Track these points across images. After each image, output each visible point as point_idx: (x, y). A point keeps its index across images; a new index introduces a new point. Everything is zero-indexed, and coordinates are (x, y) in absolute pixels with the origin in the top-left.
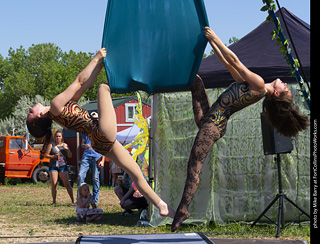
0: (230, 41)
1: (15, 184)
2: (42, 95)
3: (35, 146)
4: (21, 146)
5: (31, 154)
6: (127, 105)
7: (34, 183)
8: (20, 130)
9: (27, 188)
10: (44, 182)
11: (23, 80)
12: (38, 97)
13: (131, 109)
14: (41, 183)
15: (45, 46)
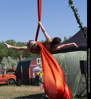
0: (69, 37)
1: (2, 86)
2: (10, 56)
3: (8, 73)
4: (3, 73)
5: (7, 76)
6: (37, 59)
7: (8, 85)
8: (3, 68)
9: (6, 87)
10: (11, 85)
11: (4, 52)
12: (9, 57)
13: (38, 60)
14: (10, 85)
15: (11, 40)
